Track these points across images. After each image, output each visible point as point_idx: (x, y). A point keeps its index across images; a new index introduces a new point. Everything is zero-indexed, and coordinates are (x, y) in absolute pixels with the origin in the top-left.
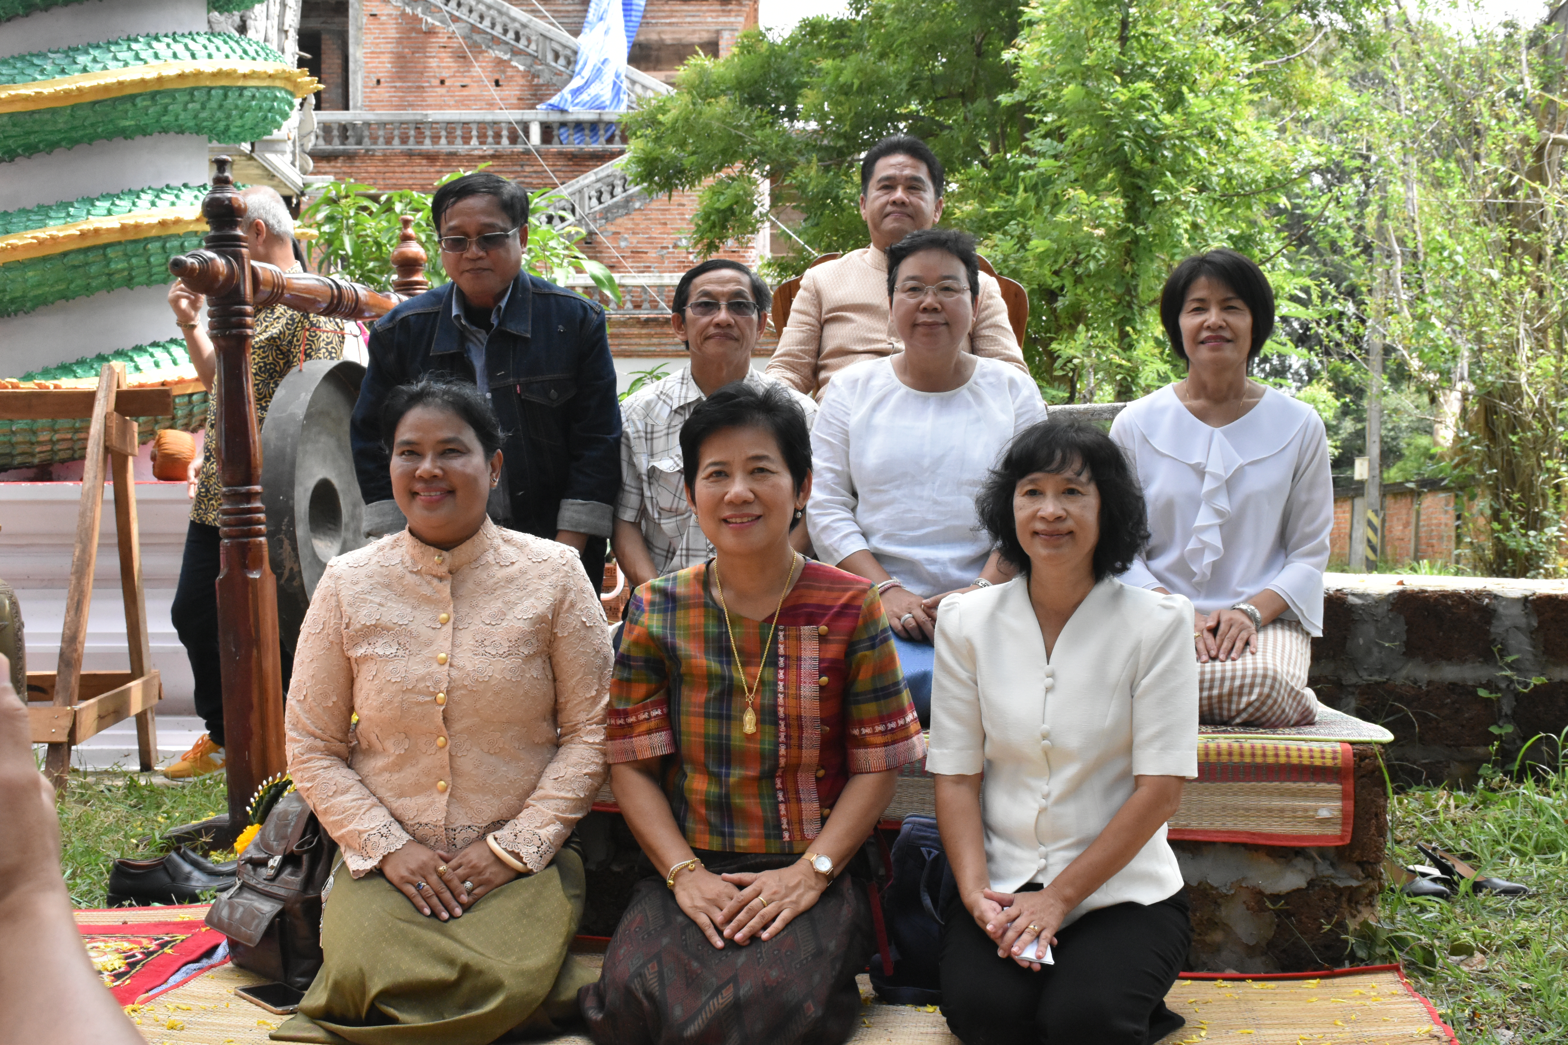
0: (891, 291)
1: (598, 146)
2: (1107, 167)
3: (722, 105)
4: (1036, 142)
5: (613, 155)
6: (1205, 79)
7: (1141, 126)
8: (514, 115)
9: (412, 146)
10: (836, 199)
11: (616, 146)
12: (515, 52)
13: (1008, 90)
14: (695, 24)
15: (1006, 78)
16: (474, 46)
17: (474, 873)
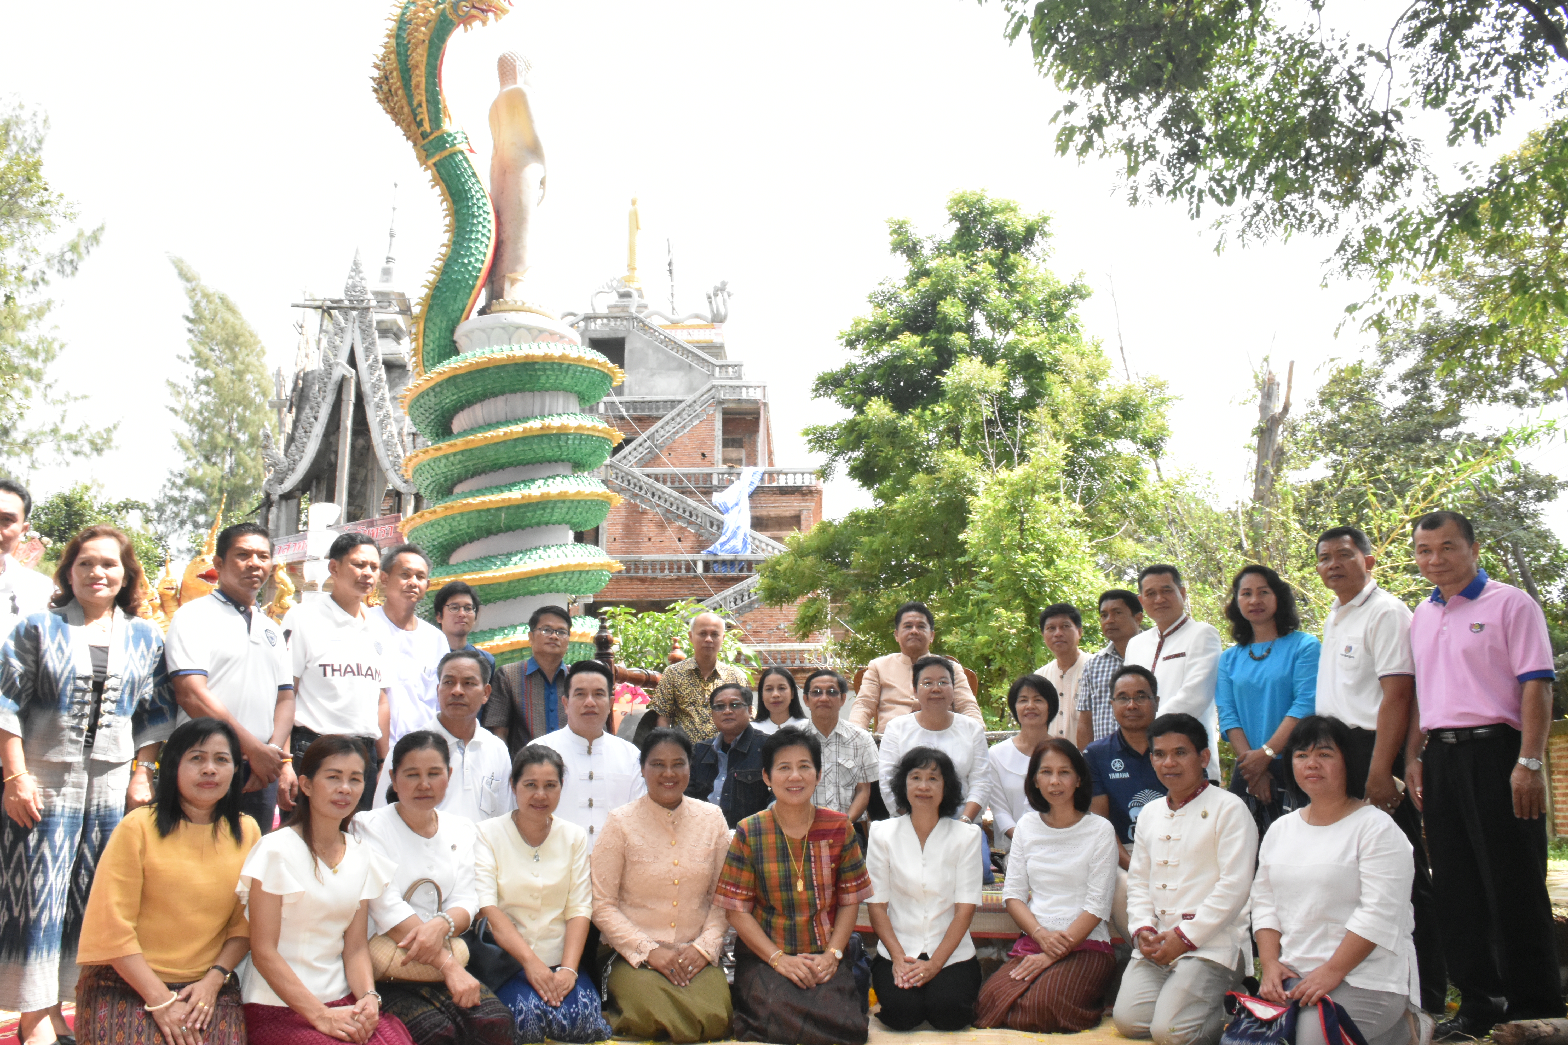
0: (915, 683)
1: (735, 574)
2: (1015, 597)
3: (810, 560)
4: (976, 580)
5: (743, 578)
6: (1066, 551)
7: (1033, 575)
8: (689, 557)
9: (632, 574)
10: (871, 610)
11: (745, 574)
12: (690, 523)
13: (961, 555)
14: (787, 507)
15: (960, 548)
16: (668, 520)
17: (693, 962)
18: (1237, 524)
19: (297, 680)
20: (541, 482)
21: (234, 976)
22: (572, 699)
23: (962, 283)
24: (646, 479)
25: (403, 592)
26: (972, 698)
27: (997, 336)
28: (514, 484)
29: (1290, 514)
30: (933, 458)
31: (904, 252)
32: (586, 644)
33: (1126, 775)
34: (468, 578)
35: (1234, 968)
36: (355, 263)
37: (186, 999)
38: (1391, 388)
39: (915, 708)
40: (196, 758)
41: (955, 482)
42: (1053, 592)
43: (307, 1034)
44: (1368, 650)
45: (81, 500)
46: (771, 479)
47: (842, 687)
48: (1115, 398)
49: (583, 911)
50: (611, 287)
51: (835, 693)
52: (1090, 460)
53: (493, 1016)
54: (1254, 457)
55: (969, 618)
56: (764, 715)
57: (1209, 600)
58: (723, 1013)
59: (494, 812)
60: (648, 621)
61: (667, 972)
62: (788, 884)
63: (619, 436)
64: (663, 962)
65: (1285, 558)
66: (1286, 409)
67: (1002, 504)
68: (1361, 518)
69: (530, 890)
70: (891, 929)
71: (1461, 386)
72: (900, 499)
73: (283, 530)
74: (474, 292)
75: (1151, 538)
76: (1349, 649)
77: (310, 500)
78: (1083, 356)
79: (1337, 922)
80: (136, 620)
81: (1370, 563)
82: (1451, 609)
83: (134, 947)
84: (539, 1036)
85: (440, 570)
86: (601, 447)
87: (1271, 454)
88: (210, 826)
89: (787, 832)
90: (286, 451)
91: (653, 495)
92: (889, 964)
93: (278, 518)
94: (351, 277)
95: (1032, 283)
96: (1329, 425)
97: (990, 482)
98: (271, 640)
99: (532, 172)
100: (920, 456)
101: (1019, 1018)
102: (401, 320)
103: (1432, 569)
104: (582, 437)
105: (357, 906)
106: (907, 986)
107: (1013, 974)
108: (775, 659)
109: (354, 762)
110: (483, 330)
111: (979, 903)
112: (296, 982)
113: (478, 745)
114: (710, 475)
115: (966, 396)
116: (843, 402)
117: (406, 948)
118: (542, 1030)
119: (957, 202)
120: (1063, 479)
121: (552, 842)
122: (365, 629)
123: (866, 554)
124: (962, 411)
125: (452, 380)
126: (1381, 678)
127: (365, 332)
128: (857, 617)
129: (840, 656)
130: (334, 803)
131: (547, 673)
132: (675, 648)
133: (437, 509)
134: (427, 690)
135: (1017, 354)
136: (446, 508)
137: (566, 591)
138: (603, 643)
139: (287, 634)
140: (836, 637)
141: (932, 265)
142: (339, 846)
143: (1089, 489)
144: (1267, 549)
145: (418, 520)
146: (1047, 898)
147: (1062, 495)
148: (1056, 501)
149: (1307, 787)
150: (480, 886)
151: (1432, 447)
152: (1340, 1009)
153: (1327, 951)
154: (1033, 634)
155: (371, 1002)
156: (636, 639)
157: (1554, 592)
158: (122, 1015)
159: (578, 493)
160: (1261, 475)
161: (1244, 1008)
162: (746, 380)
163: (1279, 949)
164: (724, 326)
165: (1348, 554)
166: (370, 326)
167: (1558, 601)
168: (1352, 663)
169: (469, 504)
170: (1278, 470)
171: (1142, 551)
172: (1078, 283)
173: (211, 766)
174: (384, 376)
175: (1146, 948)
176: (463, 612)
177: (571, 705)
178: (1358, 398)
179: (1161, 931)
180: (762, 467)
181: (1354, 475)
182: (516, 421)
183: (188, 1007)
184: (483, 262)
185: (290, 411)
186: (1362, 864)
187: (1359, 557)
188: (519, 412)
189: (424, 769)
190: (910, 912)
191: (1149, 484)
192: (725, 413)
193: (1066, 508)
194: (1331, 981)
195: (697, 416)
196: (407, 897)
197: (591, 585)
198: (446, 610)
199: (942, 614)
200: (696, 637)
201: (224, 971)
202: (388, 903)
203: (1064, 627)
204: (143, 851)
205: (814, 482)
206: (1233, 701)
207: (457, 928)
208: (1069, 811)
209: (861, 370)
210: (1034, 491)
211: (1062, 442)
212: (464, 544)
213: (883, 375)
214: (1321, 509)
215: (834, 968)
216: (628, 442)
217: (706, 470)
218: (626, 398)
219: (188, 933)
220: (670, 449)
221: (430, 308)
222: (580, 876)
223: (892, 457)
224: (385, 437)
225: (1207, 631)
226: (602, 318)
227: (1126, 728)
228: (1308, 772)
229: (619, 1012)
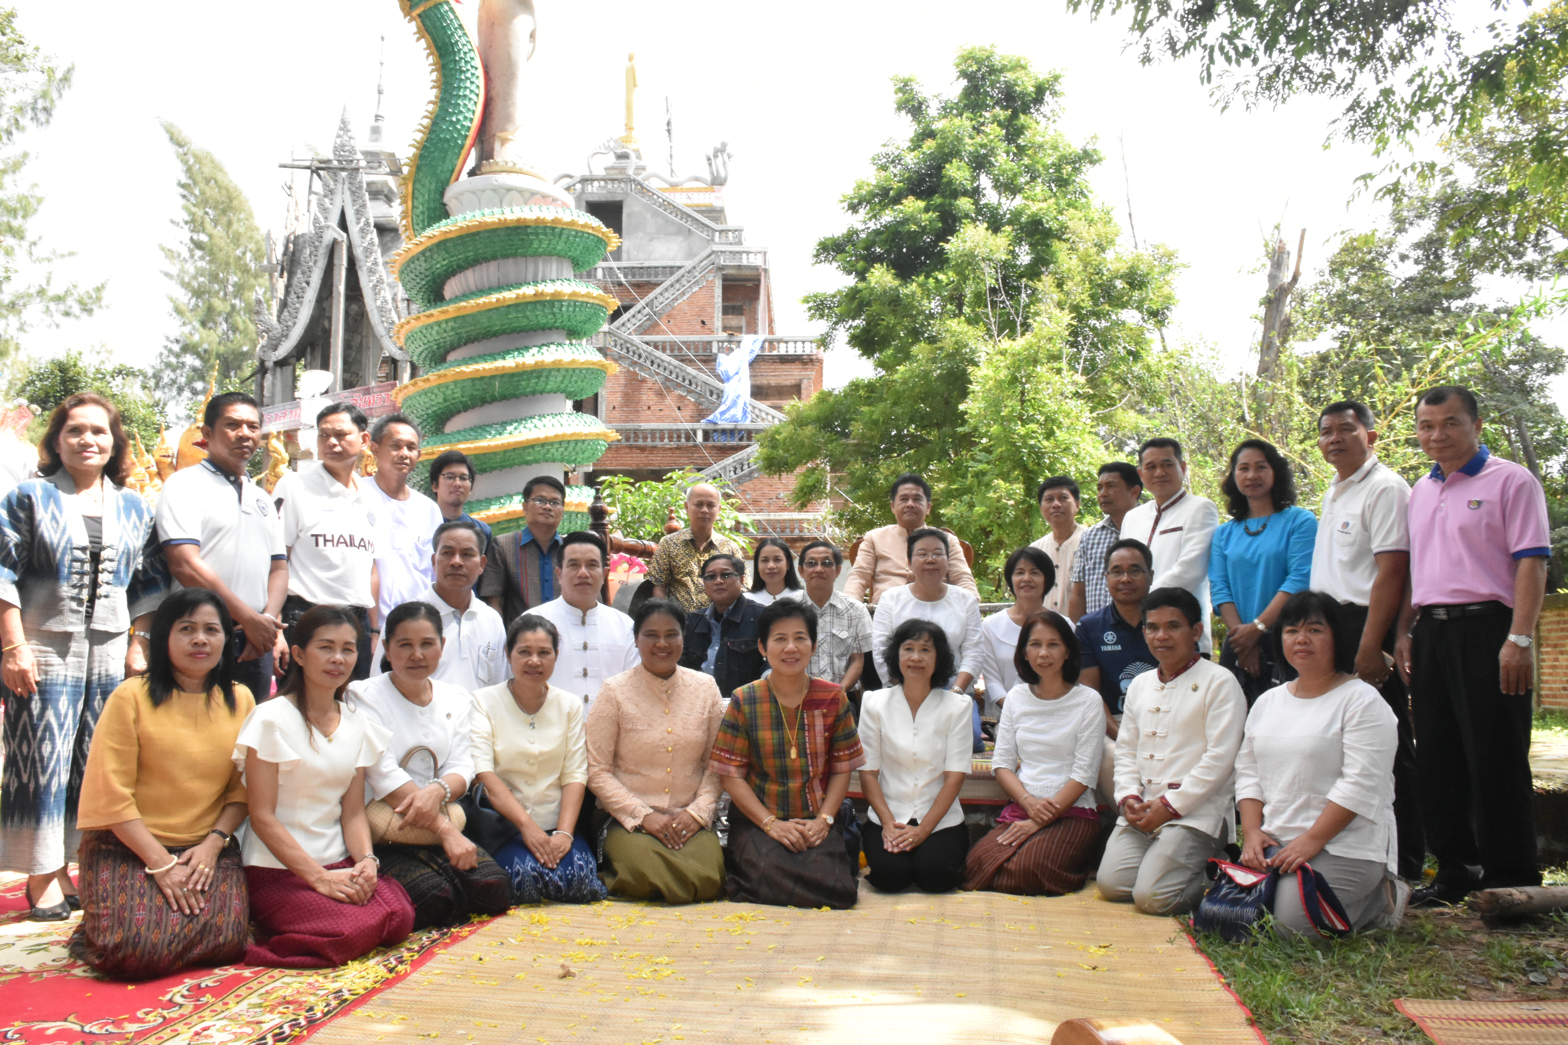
0: (910, 555)
1: (734, 443)
2: (1014, 468)
3: (809, 430)
4: (976, 450)
5: (743, 448)
6: (1066, 422)
7: (1032, 447)
8: (688, 426)
9: (632, 442)
10: (871, 481)
11: (744, 443)
12: (690, 392)
13: (962, 425)
14: (788, 376)
15: (961, 419)
16: (667, 388)
17: (686, 827)
18: (1241, 396)
19: (289, 549)
20: (535, 350)
21: (234, 839)
22: (565, 570)
23: (969, 145)
24: (645, 346)
25: (394, 463)
26: (968, 570)
27: (1003, 200)
28: (508, 352)
29: (1295, 386)
30: (935, 327)
31: (909, 111)
32: (583, 514)
33: (1119, 648)
34: (463, 447)
35: (1217, 835)
36: (343, 122)
37: (187, 863)
38: (1403, 258)
39: (909, 579)
40: (185, 628)
41: (957, 351)
42: (1052, 464)
43: (306, 895)
44: (1365, 527)
45: (75, 365)
46: (772, 348)
47: (837, 559)
48: (1123, 268)
49: (578, 777)
50: (608, 148)
51: (830, 564)
52: (1094, 329)
53: (491, 879)
54: (1260, 328)
55: (968, 490)
56: (759, 585)
57: (1209, 472)
58: (716, 876)
59: (491, 681)
60: (645, 490)
61: (661, 836)
62: (781, 751)
63: (615, 303)
64: (657, 827)
65: (1287, 431)
66: (1295, 279)
67: (1003, 374)
68: (1365, 391)
69: (527, 757)
70: (882, 796)
71: (1474, 255)
72: (901, 368)
73: (278, 397)
74: (464, 152)
75: (1152, 409)
76: (1346, 525)
77: (305, 367)
78: (1091, 222)
79: (1320, 793)
80: (125, 490)
81: (1372, 438)
82: (1450, 485)
83: (132, 813)
84: (536, 896)
85: (435, 439)
86: (596, 314)
87: (1277, 325)
88: (203, 696)
89: (781, 701)
90: (279, 317)
91: (652, 363)
92: (879, 829)
93: (273, 384)
94: (339, 136)
95: (1041, 146)
96: (1339, 296)
97: (991, 351)
98: (263, 510)
99: (521, 24)
100: (922, 325)
101: (1004, 881)
102: (392, 182)
103: (1433, 445)
104: (576, 304)
105: (353, 772)
106: (896, 850)
107: (1000, 839)
108: (774, 529)
109: (347, 633)
110: (473, 193)
111: (969, 771)
112: (296, 847)
113: (473, 615)
114: (710, 343)
115: (969, 264)
116: (844, 269)
117: (403, 814)
118: (539, 891)
119: (965, 59)
120: (1068, 350)
121: (549, 711)
122: (358, 500)
123: (865, 424)
124: (965, 278)
125: (443, 245)
126: (1376, 554)
127: (355, 194)
128: (856, 488)
129: (838, 525)
130: (328, 672)
131: (541, 543)
132: (671, 518)
133: (432, 377)
134: (421, 559)
135: (1023, 220)
136: (440, 376)
137: (562, 460)
138: (598, 514)
139: (279, 503)
140: (836, 506)
141: (937, 126)
142: (333, 714)
143: (1093, 359)
144: (1270, 421)
145: (412, 388)
146: (1036, 767)
147: (1064, 365)
148: (1059, 371)
149: (1296, 662)
150: (477, 752)
151: (1442, 319)
152: (1318, 877)
153: (1308, 822)
154: (1031, 506)
155: (369, 865)
156: (634, 509)
157: (1553, 466)
158: (124, 877)
159: (573, 361)
160: (1267, 346)
161: (1225, 875)
162: (747, 245)
163: (1261, 818)
164: (724, 189)
165: (1352, 428)
166: (360, 187)
167: (1557, 476)
168: (1349, 539)
169: (462, 372)
170: (1284, 341)
171: (1143, 422)
172: (1089, 148)
173: (201, 637)
174: (376, 240)
175: (1131, 816)
176: (458, 482)
177: (565, 576)
178: (1368, 267)
179: (1147, 799)
180: (762, 335)
181: (1361, 346)
182: (508, 286)
183: (188, 870)
184: (471, 120)
185: (281, 276)
186: (1346, 736)
187: (1361, 432)
188: (512, 277)
189: (416, 640)
190: (901, 780)
191: (1153, 355)
192: (726, 279)
193: (1068, 379)
194: (1311, 849)
195: (696, 282)
196: (403, 763)
197: (587, 454)
198: (442, 479)
199: (942, 486)
200: (692, 507)
201: (224, 836)
202: (384, 770)
203: (1062, 498)
204: (137, 720)
205: (815, 351)
206: (1226, 576)
207: (453, 794)
208: (1058, 683)
209: (863, 236)
210: (1036, 362)
211: (1067, 311)
212: (459, 412)
213: (886, 241)
214: (1326, 381)
215: (825, 833)
216: (626, 308)
217: (706, 338)
218: (624, 264)
219: (186, 800)
220: (669, 316)
221: (419, 168)
222: (575, 744)
223: (894, 326)
224: (379, 303)
225: (1206, 506)
226: (598, 180)
227: (1120, 602)
228: (1297, 647)
229: (614, 873)
